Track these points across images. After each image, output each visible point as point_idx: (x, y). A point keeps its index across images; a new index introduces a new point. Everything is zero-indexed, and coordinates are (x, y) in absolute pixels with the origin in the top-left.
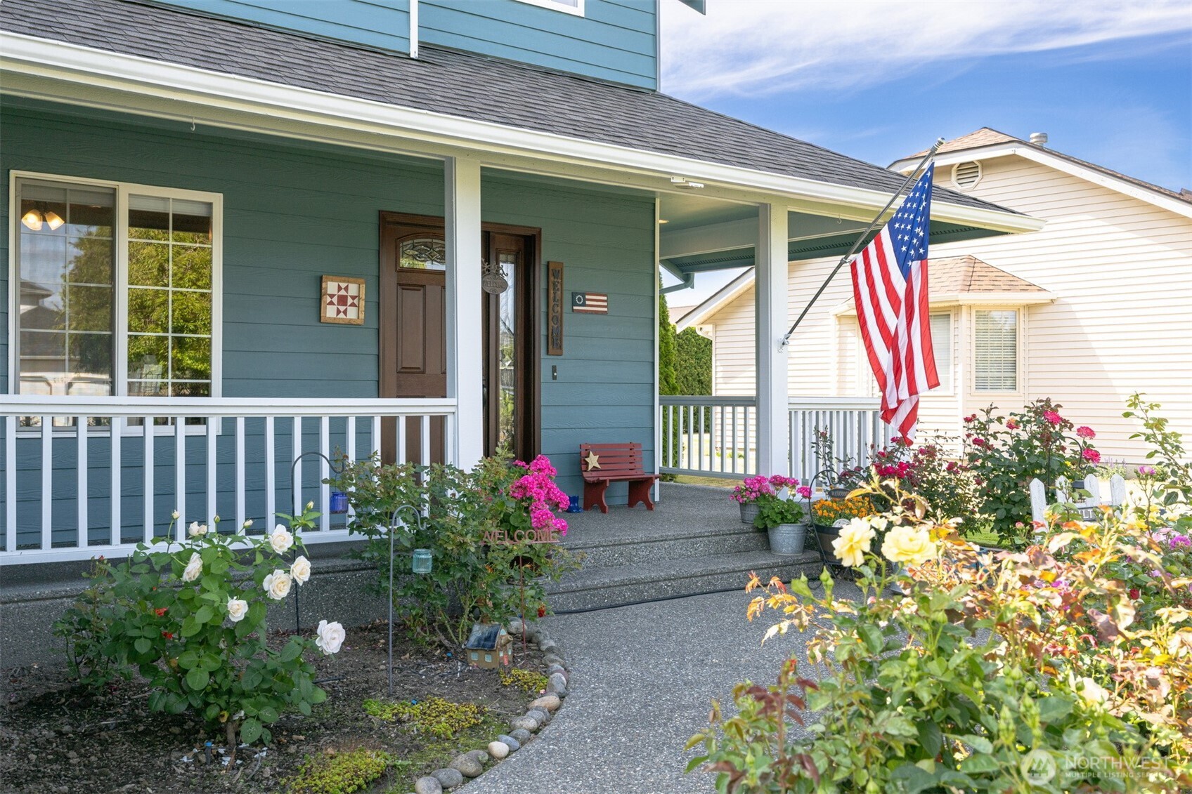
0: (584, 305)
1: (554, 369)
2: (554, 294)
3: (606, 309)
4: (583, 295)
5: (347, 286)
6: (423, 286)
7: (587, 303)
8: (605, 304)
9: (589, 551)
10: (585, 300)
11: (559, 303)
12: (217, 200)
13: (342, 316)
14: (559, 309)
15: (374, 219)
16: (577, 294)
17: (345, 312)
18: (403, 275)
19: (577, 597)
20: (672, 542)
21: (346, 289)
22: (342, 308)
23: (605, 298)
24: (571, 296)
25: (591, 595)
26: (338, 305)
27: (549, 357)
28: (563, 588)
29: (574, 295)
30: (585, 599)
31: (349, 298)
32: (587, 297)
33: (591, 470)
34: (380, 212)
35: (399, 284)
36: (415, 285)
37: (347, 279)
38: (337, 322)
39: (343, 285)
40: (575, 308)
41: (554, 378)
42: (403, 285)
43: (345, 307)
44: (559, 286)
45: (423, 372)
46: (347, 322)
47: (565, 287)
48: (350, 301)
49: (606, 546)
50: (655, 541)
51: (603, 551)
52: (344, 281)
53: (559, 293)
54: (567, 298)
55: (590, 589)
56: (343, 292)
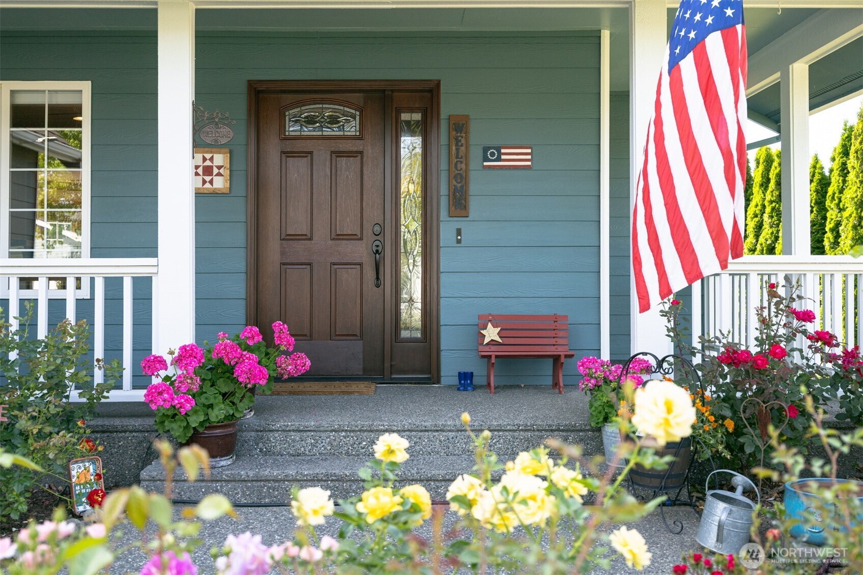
0: (499, 159)
1: (459, 232)
2: (457, 150)
3: (529, 163)
4: (498, 149)
5: (213, 156)
6: (311, 153)
7: (503, 157)
8: (529, 157)
9: (323, 434)
10: (500, 154)
11: (463, 160)
12: (85, 87)
13: (208, 185)
14: (463, 166)
15: (243, 89)
16: (490, 148)
17: (211, 182)
18: (288, 142)
19: (248, 488)
20: (451, 434)
21: (211, 159)
22: (208, 178)
23: (529, 151)
24: (482, 151)
25: (269, 488)
26: (204, 175)
27: (451, 219)
28: (227, 476)
29: (486, 150)
30: (260, 492)
31: (215, 168)
32: (503, 151)
33: (488, 344)
34: (249, 81)
35: (283, 152)
36: (301, 152)
37: (210, 150)
38: (202, 192)
39: (208, 156)
40: (485, 164)
41: (459, 241)
42: (288, 152)
43: (211, 177)
44: (463, 141)
45: (311, 239)
46: (211, 192)
47: (473, 140)
48: (216, 171)
49: (350, 431)
50: (426, 431)
51: (345, 437)
52: (207, 152)
53: (463, 148)
54: (476, 153)
55: (269, 481)
56: (208, 163)
